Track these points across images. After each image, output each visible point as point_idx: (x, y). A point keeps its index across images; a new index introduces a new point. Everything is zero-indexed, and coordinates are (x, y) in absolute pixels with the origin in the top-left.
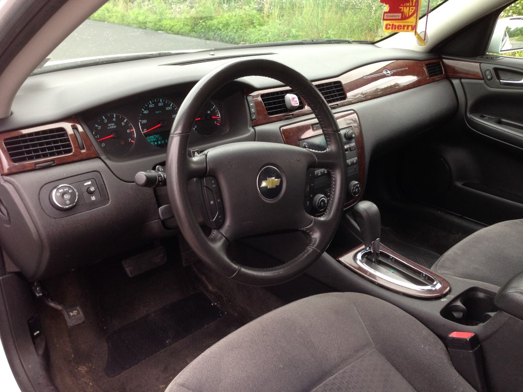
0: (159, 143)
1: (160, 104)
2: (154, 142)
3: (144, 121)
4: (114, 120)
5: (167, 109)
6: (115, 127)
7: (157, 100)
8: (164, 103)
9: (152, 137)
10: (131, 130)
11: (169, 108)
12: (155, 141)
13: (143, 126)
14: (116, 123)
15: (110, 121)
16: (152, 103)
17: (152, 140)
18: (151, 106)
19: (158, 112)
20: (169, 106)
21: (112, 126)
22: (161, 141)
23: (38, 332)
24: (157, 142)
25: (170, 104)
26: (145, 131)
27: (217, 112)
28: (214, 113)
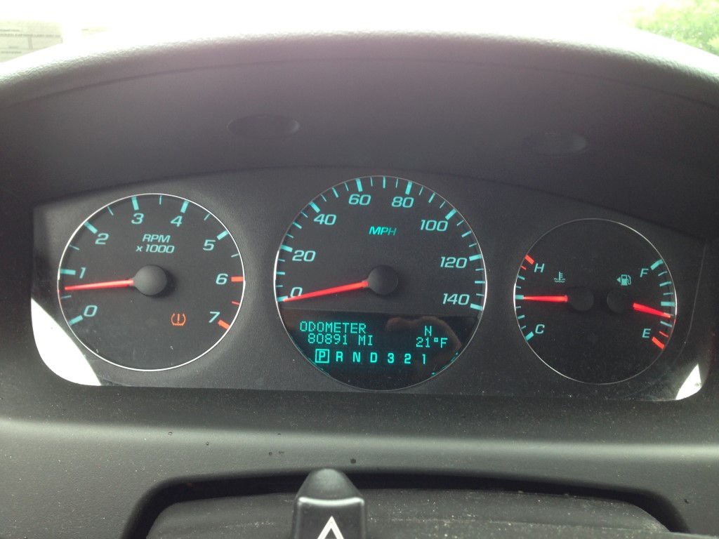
0: (357, 357)
1: (399, 202)
2: (333, 348)
3: (305, 256)
4: (178, 221)
5: (425, 225)
6: (168, 250)
7: (391, 183)
8: (420, 201)
9: (333, 326)
10: (234, 279)
11: (437, 226)
12: (340, 347)
13: (293, 273)
14: (177, 235)
15: (158, 222)
16: (367, 189)
17: (328, 340)
18: (356, 200)
19: (380, 230)
20: (440, 216)
21: (159, 244)
22: (365, 351)
24: (348, 353)
25: (448, 209)
26: (297, 293)
28: (648, 290)
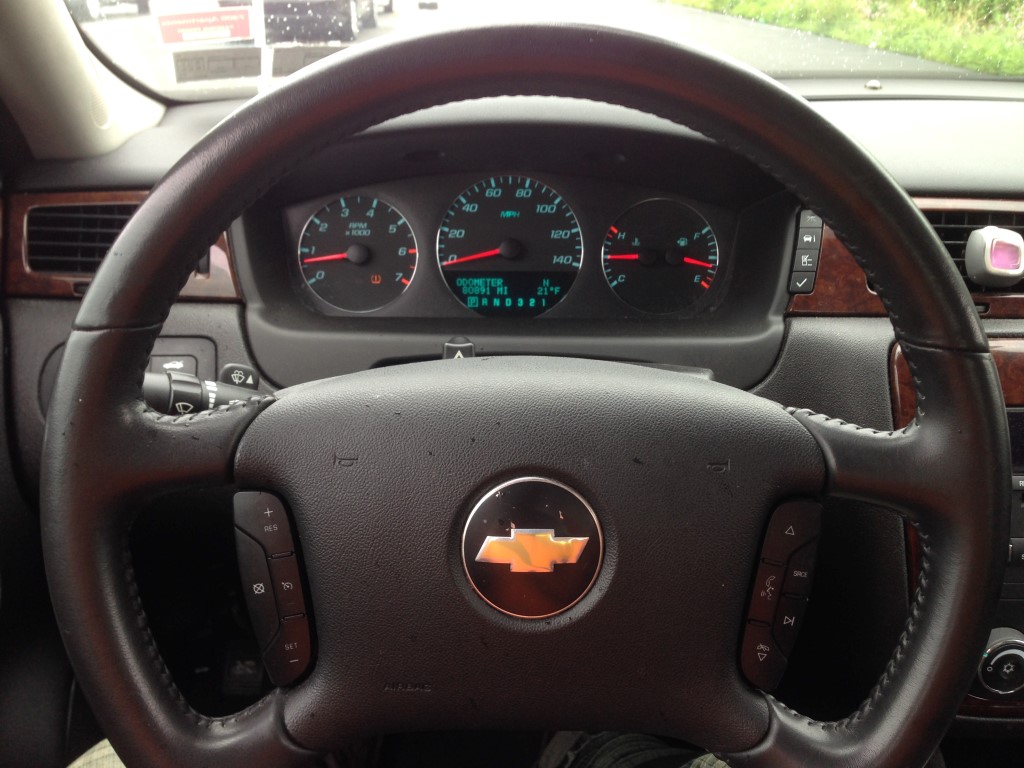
0: (497, 302)
1: (521, 193)
2: (480, 296)
3: (457, 234)
4: (371, 213)
5: (540, 209)
6: (366, 233)
7: (515, 180)
8: (536, 192)
9: (479, 281)
10: (411, 251)
11: (548, 209)
12: (485, 295)
13: (449, 246)
14: (371, 223)
15: (358, 214)
16: (498, 185)
17: (477, 291)
18: (491, 193)
19: (508, 214)
20: (550, 202)
21: (360, 230)
22: (502, 298)
23: (206, 669)
24: (490, 300)
25: (555, 197)
26: (453, 259)
27: (714, 247)
28: (700, 249)
